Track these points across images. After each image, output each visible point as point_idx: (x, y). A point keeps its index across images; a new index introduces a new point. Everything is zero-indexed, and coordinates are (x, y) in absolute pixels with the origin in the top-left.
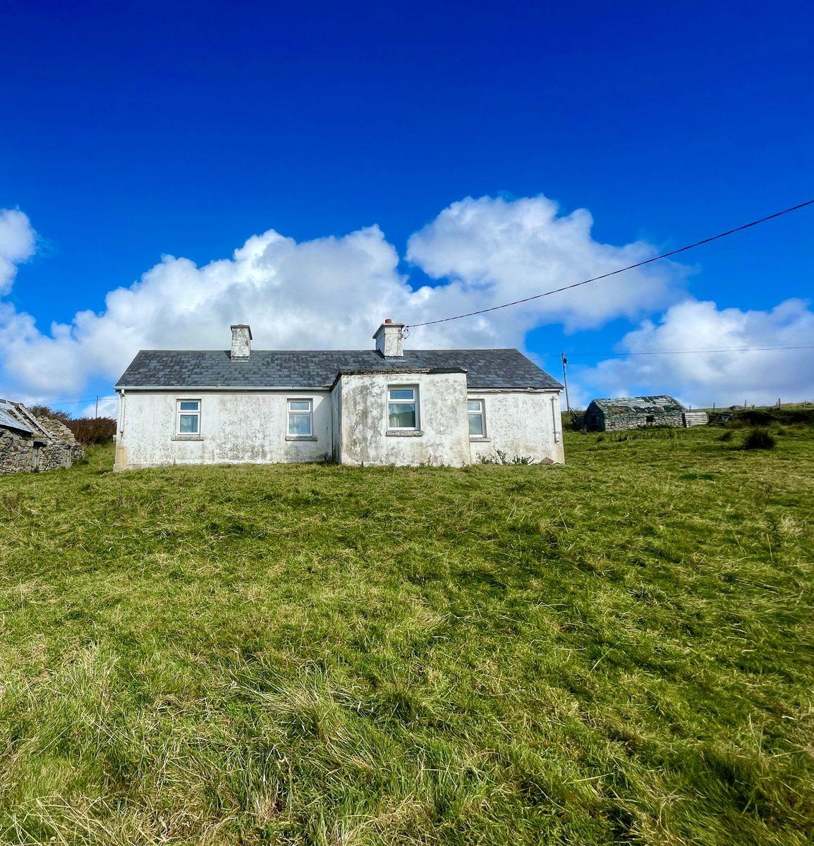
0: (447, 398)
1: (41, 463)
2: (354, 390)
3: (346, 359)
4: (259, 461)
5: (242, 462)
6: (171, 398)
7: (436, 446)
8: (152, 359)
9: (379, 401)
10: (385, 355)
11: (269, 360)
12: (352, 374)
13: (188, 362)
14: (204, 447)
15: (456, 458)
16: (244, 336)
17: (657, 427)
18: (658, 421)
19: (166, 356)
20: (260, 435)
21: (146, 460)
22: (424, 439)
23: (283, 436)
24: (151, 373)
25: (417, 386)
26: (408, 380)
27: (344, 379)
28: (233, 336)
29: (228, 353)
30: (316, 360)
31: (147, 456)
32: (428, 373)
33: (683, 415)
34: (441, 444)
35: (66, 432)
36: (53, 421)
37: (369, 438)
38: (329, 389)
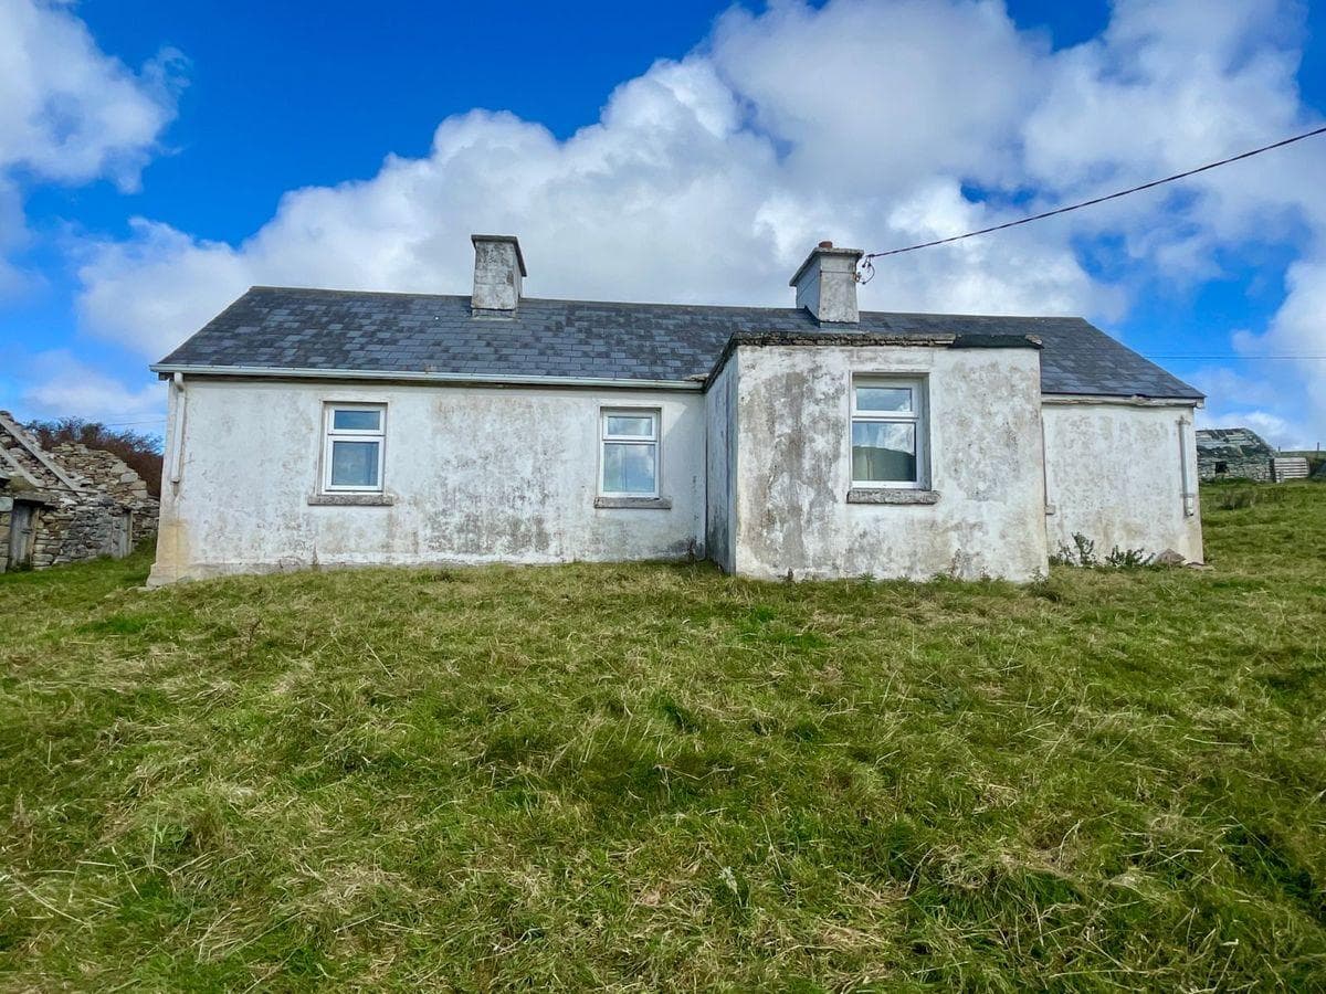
0: (994, 409)
1: (39, 547)
2: (769, 384)
3: (735, 324)
4: (531, 557)
5: (488, 558)
6: (309, 398)
7: (969, 528)
8: (280, 306)
9: (832, 414)
10: (822, 316)
11: (563, 319)
12: (764, 342)
13: (368, 316)
14: (391, 522)
15: (1013, 559)
16: (504, 262)
17: (1231, 481)
18: (1233, 471)
19: (315, 301)
20: (533, 495)
21: (240, 555)
22: (939, 512)
23: (588, 495)
24: (268, 336)
25: (922, 378)
26: (901, 362)
27: (744, 355)
28: (478, 261)
29: (466, 301)
30: (670, 323)
31: (244, 544)
32: (950, 347)
33: (1272, 462)
34: (978, 526)
35: (125, 478)
36: (96, 453)
37: (806, 508)
38: (700, 385)
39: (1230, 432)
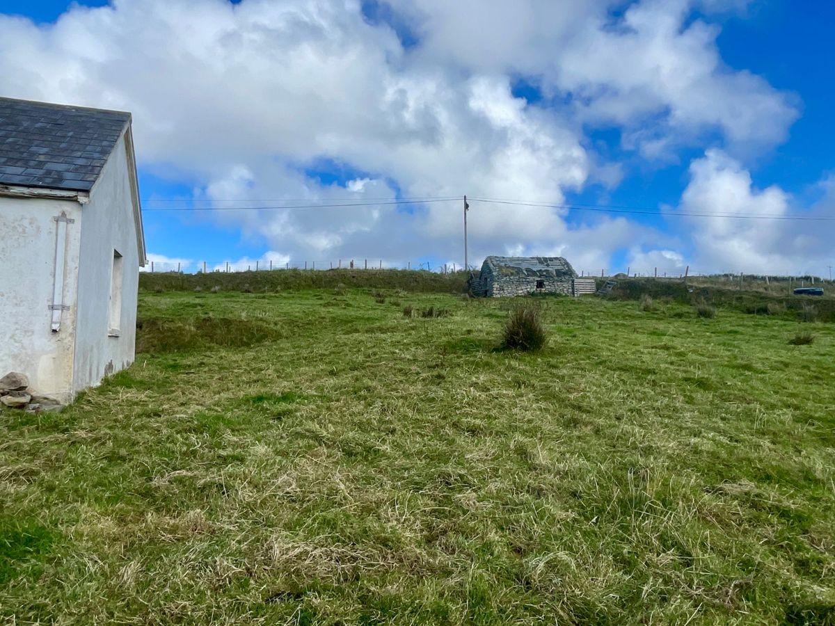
17: (546, 294)
18: (547, 288)
33: (573, 281)
39: (551, 259)
